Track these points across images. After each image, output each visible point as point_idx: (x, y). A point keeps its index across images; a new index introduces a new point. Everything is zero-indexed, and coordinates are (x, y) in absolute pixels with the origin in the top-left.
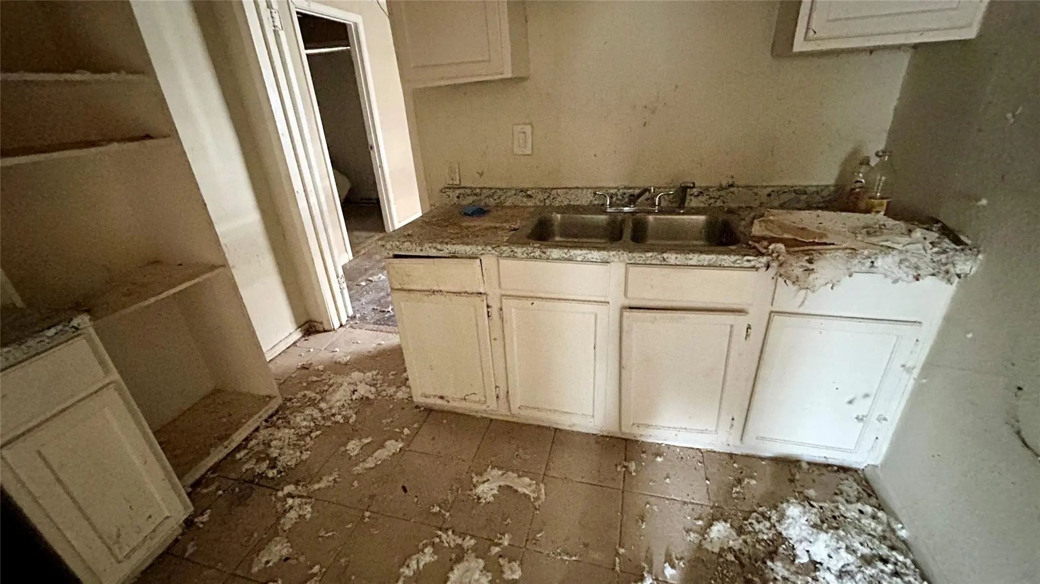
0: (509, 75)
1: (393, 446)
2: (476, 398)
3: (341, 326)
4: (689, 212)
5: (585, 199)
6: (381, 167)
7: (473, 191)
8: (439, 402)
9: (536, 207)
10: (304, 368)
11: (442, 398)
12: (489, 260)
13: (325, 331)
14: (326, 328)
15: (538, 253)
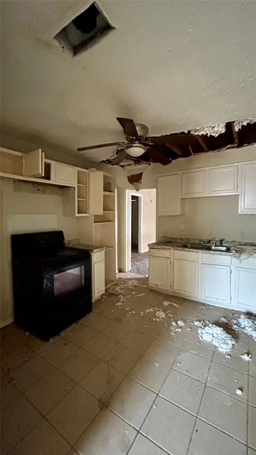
0: (179, 214)
1: (143, 294)
2: (165, 286)
3: (128, 272)
4: (222, 246)
5: (197, 242)
6: (141, 233)
7: (169, 238)
8: (155, 286)
9: (185, 243)
10: (120, 278)
11: (156, 285)
12: (172, 250)
13: (124, 272)
14: (125, 271)
15: (183, 249)
